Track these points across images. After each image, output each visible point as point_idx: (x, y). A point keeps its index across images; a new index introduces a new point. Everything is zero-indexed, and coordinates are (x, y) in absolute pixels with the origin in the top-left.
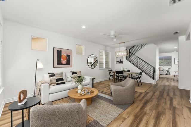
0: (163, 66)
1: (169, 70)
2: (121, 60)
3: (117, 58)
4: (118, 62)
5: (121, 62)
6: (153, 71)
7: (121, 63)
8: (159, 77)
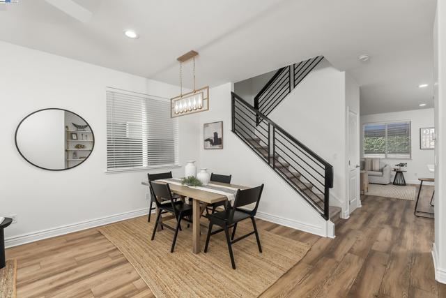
0: (382, 156)
1: (402, 169)
2: (216, 134)
3: (206, 128)
4: (209, 143)
5: (217, 141)
6: (323, 181)
7: (217, 147)
8: (364, 197)
